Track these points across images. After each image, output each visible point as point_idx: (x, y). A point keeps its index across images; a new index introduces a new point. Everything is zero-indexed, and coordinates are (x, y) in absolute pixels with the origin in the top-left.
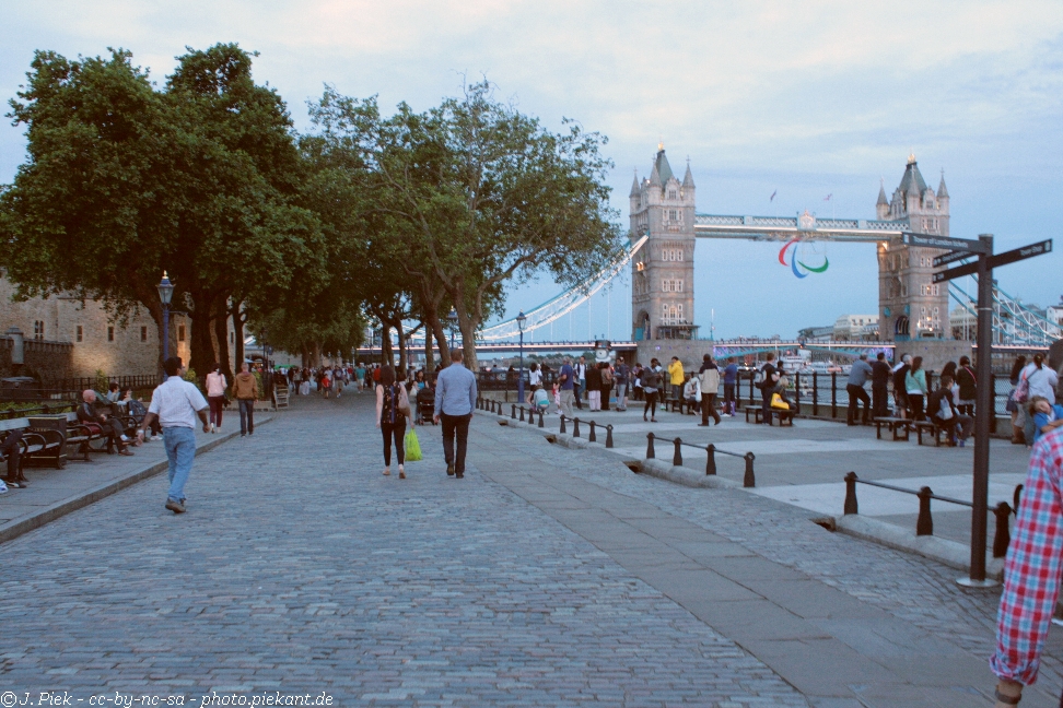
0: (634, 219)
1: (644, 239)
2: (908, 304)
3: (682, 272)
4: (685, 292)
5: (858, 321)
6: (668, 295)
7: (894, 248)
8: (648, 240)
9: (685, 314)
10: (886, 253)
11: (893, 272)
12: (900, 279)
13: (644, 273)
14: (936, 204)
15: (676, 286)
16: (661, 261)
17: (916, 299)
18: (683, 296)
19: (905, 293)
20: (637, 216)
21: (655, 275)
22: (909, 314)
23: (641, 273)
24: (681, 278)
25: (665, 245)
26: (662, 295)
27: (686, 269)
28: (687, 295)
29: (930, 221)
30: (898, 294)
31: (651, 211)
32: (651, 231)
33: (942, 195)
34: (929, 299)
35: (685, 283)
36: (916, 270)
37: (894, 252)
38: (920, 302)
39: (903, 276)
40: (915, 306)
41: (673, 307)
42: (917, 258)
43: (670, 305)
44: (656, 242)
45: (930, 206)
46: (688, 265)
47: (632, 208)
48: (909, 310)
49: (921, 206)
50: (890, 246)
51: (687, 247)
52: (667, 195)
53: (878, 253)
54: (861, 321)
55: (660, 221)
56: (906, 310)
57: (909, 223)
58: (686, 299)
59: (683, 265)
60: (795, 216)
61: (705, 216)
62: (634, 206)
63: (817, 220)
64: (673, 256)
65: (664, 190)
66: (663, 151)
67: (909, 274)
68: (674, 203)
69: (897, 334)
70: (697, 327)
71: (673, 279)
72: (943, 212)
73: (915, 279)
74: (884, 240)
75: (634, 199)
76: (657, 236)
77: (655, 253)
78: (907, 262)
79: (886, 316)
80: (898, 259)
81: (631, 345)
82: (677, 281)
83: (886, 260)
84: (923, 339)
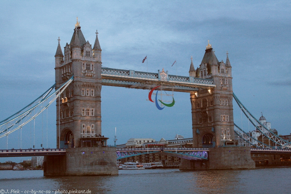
0: (59, 70)
1: (70, 81)
2: (214, 126)
3: (94, 104)
4: (96, 117)
5: (139, 142)
6: (86, 118)
7: (201, 95)
8: (73, 82)
9: (96, 130)
10: (196, 98)
11: (202, 109)
12: (207, 112)
13: (68, 104)
14: (225, 71)
15: (90, 112)
16: (81, 96)
17: (219, 123)
18: (95, 119)
19: (210, 120)
20: (60, 68)
21: (78, 105)
22: (214, 132)
23: (65, 104)
24: (93, 107)
25: (84, 86)
26: (82, 118)
27: (96, 101)
28: (97, 118)
29: (223, 80)
30: (205, 121)
31: (74, 63)
32: (75, 76)
33: (228, 66)
34: (225, 123)
35: (96, 111)
36: (218, 107)
37: (202, 97)
38: (221, 125)
39: (208, 110)
40: (218, 128)
41: (88, 126)
42: (218, 100)
43: (87, 125)
44: (78, 84)
45: (223, 72)
46: (98, 99)
47: (56, 63)
48: (215, 130)
49: (219, 72)
50: (198, 94)
51: (97, 87)
52: (84, 54)
53: (191, 99)
54: (140, 141)
55: (79, 70)
56: (213, 130)
57: (213, 80)
58: (96, 121)
59: (94, 99)
60: (157, 73)
61: (107, 69)
62: (59, 62)
63: (169, 75)
64: (88, 93)
65: (82, 51)
66: (79, 28)
67: (214, 109)
68: (89, 59)
69: (203, 144)
70: (107, 139)
71: (88, 108)
72: (229, 76)
73: (218, 112)
74: (195, 91)
75: (59, 57)
76: (79, 79)
77: (77, 91)
78: (212, 102)
79: (197, 134)
80: (205, 101)
81: (62, 151)
82: (91, 109)
83: (196, 102)
84: (227, 146)
